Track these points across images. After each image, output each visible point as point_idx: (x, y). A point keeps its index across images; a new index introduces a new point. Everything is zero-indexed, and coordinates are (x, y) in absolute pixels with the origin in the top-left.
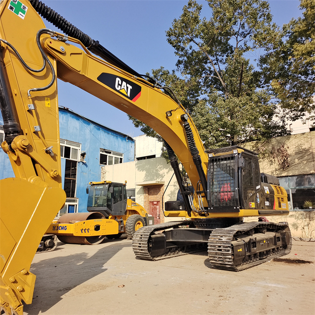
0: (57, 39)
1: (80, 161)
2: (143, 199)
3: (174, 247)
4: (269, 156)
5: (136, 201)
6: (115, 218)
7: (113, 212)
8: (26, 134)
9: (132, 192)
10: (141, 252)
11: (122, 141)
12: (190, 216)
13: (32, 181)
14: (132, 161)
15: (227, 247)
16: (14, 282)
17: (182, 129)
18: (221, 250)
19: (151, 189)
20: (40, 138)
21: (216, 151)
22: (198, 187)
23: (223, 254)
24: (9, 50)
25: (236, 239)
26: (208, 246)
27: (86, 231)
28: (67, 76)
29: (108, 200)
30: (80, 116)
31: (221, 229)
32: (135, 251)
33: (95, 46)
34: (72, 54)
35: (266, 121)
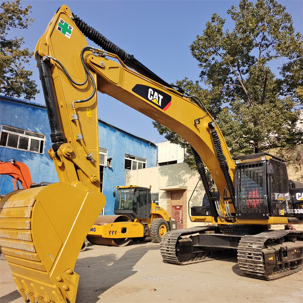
0: (98, 55)
1: (106, 166)
2: (166, 204)
3: (200, 253)
4: (294, 163)
5: (160, 205)
6: (140, 221)
7: (138, 215)
8: (70, 142)
9: (156, 196)
10: (169, 255)
11: (145, 147)
12: (217, 222)
13: (75, 185)
14: (154, 166)
15: (258, 255)
16: (60, 281)
17: (209, 136)
18: (251, 258)
19: (174, 194)
20: (82, 145)
21: (242, 158)
22: (225, 193)
23: (254, 262)
24: (57, 66)
25: (266, 247)
26: (237, 253)
27: (114, 233)
28: (105, 89)
29: (134, 204)
30: (107, 124)
31: (250, 236)
32: (163, 254)
33: (130, 60)
34: (110, 68)
35: (289, 127)
